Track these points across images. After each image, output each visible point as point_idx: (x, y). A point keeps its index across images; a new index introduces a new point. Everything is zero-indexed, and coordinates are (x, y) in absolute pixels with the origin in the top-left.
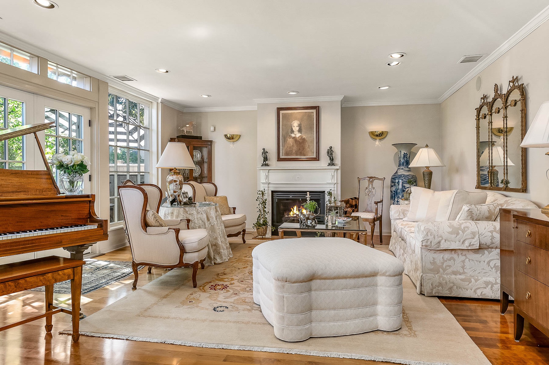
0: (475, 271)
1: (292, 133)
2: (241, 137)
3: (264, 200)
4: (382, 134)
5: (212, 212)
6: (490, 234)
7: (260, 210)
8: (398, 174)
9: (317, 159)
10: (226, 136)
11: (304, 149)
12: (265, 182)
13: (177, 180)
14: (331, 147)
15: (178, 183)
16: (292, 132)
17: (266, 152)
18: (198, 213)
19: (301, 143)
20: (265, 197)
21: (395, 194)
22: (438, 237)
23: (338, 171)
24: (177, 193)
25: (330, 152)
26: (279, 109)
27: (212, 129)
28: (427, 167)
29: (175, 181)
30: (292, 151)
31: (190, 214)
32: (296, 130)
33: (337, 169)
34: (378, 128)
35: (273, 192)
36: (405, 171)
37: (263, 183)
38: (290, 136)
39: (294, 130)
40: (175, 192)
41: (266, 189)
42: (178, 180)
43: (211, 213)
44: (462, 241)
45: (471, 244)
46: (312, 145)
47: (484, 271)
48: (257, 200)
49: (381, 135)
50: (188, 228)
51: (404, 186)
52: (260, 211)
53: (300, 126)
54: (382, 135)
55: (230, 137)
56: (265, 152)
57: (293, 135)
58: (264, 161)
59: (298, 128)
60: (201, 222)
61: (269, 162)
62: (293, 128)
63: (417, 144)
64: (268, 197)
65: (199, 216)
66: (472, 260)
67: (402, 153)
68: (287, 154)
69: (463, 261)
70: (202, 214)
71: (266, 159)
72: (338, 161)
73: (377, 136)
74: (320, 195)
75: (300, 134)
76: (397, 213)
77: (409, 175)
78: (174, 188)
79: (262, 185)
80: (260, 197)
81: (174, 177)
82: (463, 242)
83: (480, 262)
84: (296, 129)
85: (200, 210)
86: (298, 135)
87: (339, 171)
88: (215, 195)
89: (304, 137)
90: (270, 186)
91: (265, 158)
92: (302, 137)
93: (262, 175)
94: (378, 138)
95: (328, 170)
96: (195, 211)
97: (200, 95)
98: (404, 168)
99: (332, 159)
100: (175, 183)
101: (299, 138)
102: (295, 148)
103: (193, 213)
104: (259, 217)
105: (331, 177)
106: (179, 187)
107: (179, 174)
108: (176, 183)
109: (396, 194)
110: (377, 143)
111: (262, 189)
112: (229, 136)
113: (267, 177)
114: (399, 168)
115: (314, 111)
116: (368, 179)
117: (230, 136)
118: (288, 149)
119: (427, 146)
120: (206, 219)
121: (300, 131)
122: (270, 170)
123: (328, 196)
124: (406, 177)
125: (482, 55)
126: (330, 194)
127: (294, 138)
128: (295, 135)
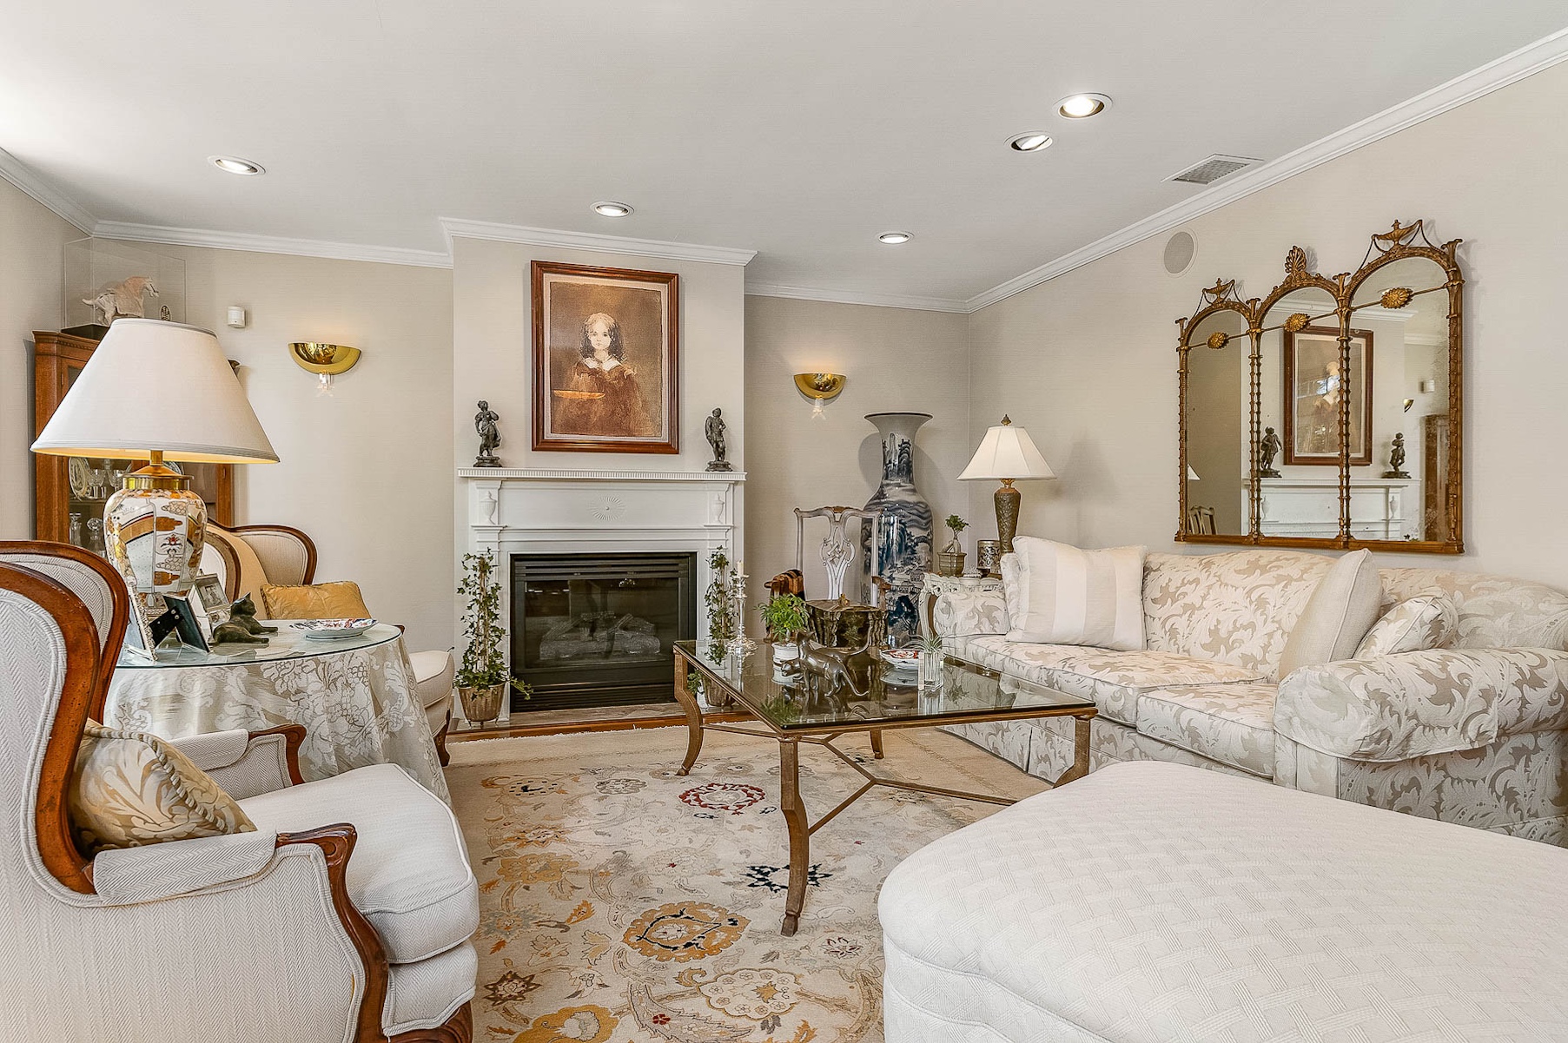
0: (1463, 813)
1: (585, 356)
2: (363, 359)
3: (489, 589)
4: (834, 383)
5: (392, 667)
6: (1517, 693)
7: (475, 625)
8: (891, 499)
9: (670, 448)
10: (299, 348)
11: (627, 412)
12: (486, 522)
13: (177, 518)
14: (718, 413)
15: (181, 531)
16: (589, 351)
17: (493, 416)
18: (330, 683)
19: (619, 390)
20: (492, 580)
21: (884, 558)
22: (1409, 719)
23: (737, 488)
24: (175, 582)
25: (715, 427)
26: (540, 268)
27: (235, 316)
28: (1008, 481)
29: (166, 524)
30: (587, 416)
31: (286, 695)
32: (601, 348)
33: (736, 483)
34: (823, 364)
35: (515, 558)
36: (907, 490)
37: (479, 529)
38: (579, 364)
39: (594, 343)
40: (161, 579)
41: (494, 548)
42: (182, 518)
43: (388, 673)
44: (1460, 726)
45: (1481, 730)
46: (656, 402)
47: (1483, 810)
48: (461, 590)
49: (827, 388)
50: (297, 780)
51: (908, 535)
52: (476, 633)
53: (614, 332)
54: (831, 387)
55: (319, 355)
56: (486, 416)
57: (591, 364)
58: (485, 447)
59: (607, 341)
60: (343, 726)
61: (501, 450)
62: (593, 339)
63: (932, 417)
64: (500, 577)
65: (336, 696)
66: (1460, 781)
67: (899, 442)
68: (571, 427)
69: (1439, 788)
70: (348, 684)
71: (491, 440)
72: (736, 456)
73: (818, 387)
74: (677, 565)
75: (615, 363)
76: (973, 617)
77: (920, 502)
78: (161, 559)
79: (475, 536)
80: (472, 578)
81: (160, 503)
82: (1464, 730)
83: (1475, 783)
84: (601, 342)
85: (338, 666)
86: (609, 364)
87: (740, 489)
88: (308, 580)
89: (630, 371)
90: (506, 537)
91: (488, 437)
92: (622, 373)
93: (475, 502)
94: (819, 396)
95: (710, 485)
96: (312, 677)
97: (211, 159)
98: (902, 484)
99: (720, 452)
100: (162, 536)
101: (613, 376)
102: (599, 410)
103: (302, 684)
104: (470, 651)
105: (716, 507)
106: (188, 555)
107: (182, 488)
108: (169, 534)
109: (887, 557)
110: (817, 407)
111: (477, 549)
112: (312, 348)
113: (496, 505)
114: (888, 482)
115: (663, 288)
116: (830, 513)
117: (317, 351)
118: (575, 411)
119: (1007, 421)
120: (371, 709)
121: (615, 351)
122: (508, 479)
123: (712, 568)
124: (912, 508)
125: (1245, 161)
126: (720, 562)
127: (593, 372)
128: (600, 362)
